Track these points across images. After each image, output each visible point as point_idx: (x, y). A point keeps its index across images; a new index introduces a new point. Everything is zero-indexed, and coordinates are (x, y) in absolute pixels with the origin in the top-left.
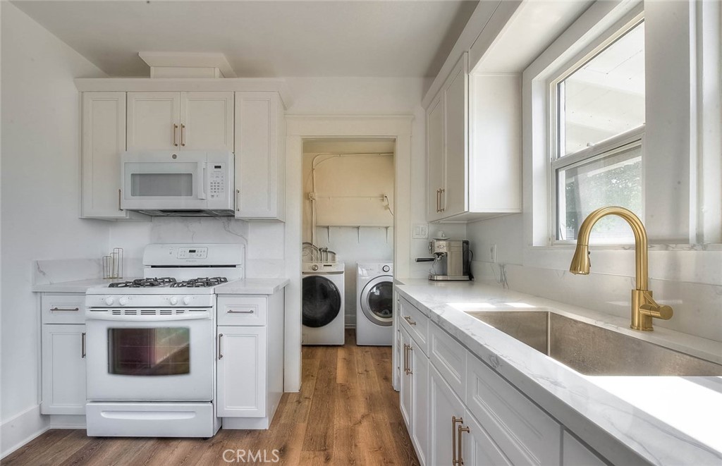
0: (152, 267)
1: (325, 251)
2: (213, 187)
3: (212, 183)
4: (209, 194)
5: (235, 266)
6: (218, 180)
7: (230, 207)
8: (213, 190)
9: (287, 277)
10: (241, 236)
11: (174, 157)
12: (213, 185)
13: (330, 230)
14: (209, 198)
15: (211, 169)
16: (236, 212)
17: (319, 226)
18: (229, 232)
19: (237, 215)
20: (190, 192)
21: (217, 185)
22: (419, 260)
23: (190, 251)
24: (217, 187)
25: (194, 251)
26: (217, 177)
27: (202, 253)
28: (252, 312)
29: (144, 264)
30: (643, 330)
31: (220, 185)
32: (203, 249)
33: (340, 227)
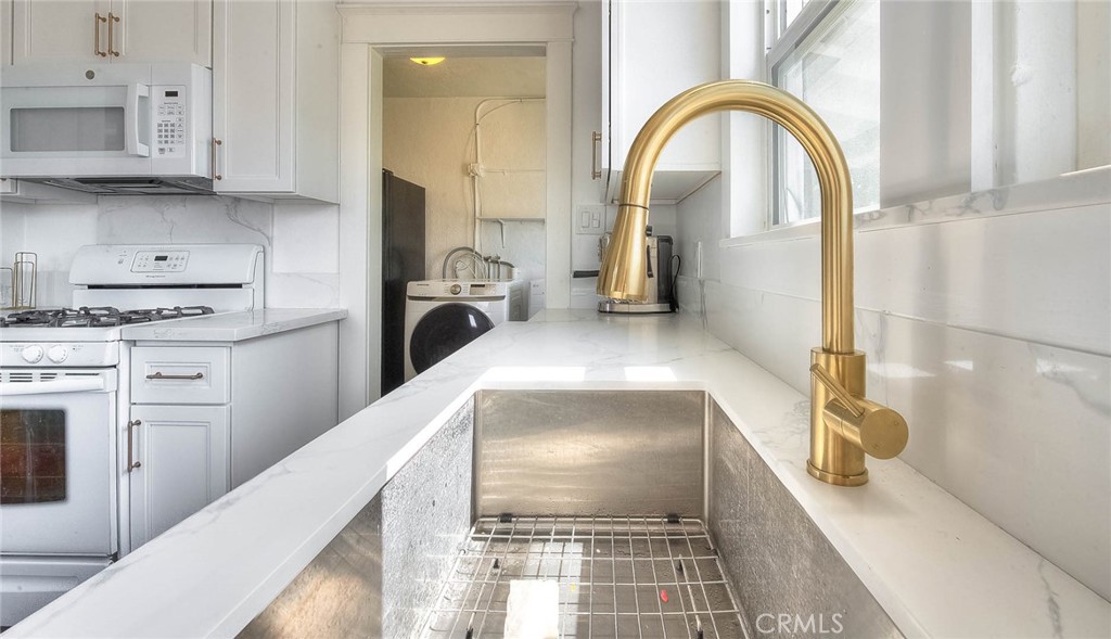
0: (90, 287)
1: (496, 262)
2: (163, 134)
3: (160, 125)
4: (155, 147)
5: (239, 286)
6: (173, 119)
7: (204, 173)
8: (163, 139)
9: (342, 306)
10: (259, 230)
11: (90, 75)
12: (163, 128)
13: (504, 227)
14: (155, 154)
15: (157, 97)
16: (216, 181)
17: (487, 220)
18: (238, 222)
19: (218, 187)
20: (117, 143)
21: (169, 128)
22: (577, 275)
23: (158, 258)
24: (169, 134)
25: (164, 258)
26: (170, 113)
27: (178, 263)
28: (200, 376)
29: (72, 280)
30: (835, 483)
31: (176, 128)
32: (181, 255)
33: (521, 221)
